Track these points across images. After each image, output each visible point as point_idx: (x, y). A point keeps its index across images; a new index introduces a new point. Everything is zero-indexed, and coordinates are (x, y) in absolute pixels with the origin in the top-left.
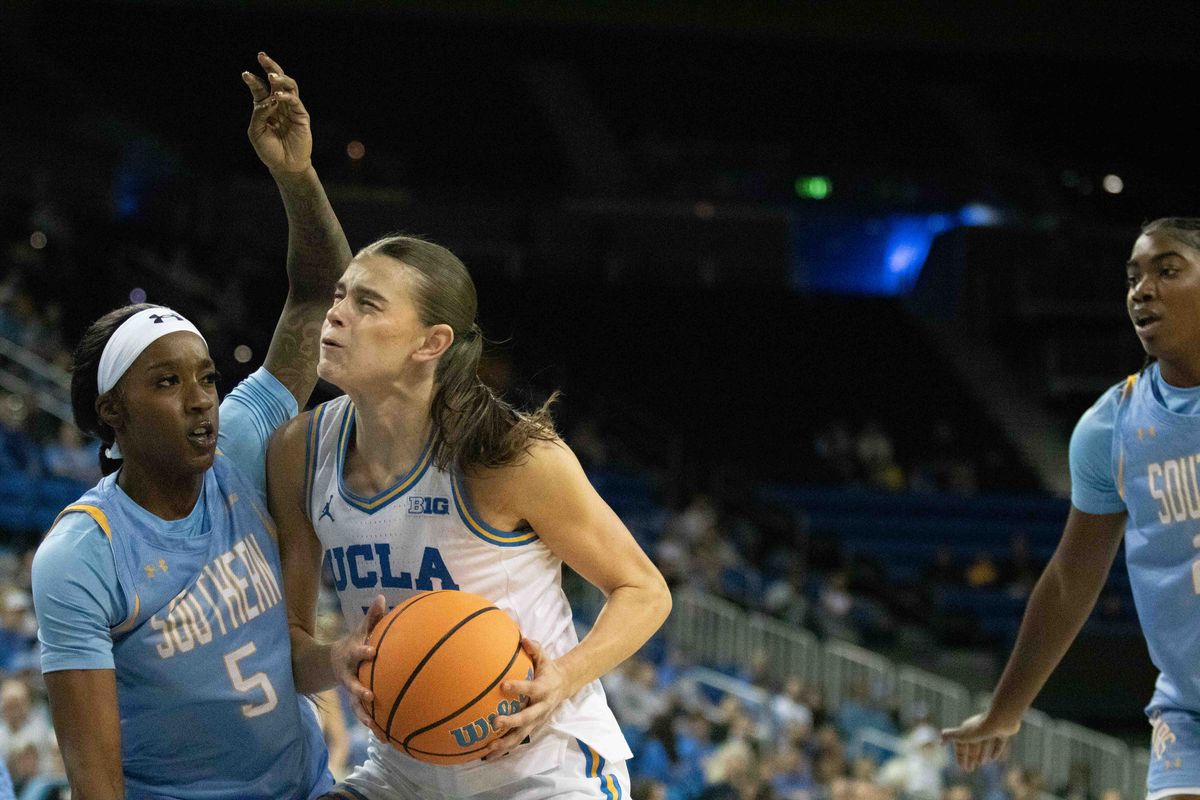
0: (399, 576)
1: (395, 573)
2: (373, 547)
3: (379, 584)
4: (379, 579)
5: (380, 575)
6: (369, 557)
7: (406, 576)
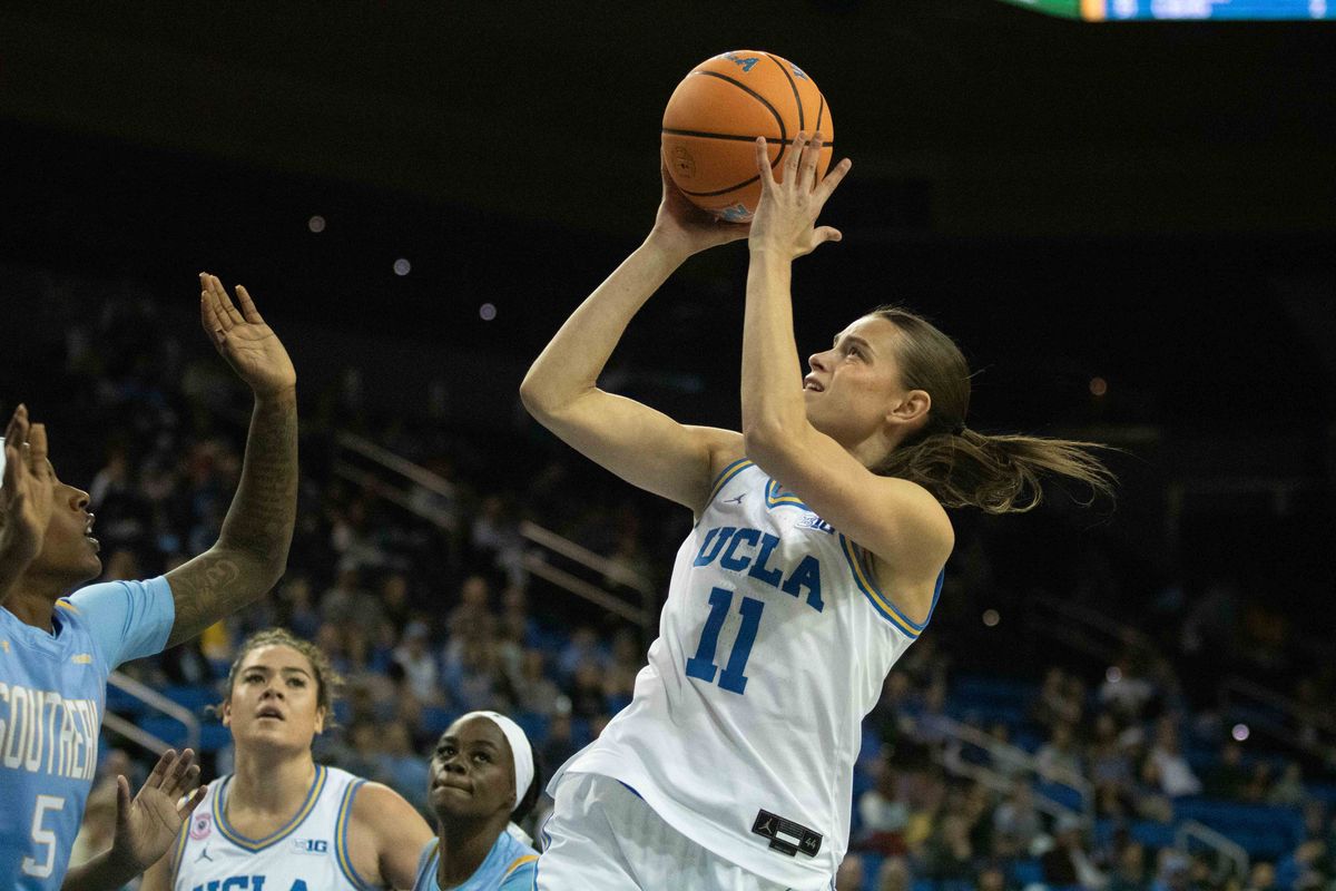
0: (772, 571)
1: (769, 567)
2: (762, 535)
3: (745, 572)
4: (749, 566)
5: (753, 563)
6: (753, 543)
7: (778, 573)
